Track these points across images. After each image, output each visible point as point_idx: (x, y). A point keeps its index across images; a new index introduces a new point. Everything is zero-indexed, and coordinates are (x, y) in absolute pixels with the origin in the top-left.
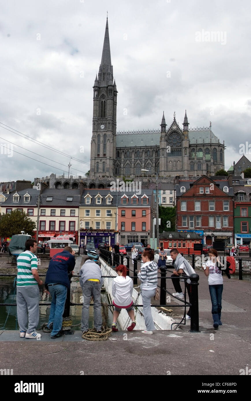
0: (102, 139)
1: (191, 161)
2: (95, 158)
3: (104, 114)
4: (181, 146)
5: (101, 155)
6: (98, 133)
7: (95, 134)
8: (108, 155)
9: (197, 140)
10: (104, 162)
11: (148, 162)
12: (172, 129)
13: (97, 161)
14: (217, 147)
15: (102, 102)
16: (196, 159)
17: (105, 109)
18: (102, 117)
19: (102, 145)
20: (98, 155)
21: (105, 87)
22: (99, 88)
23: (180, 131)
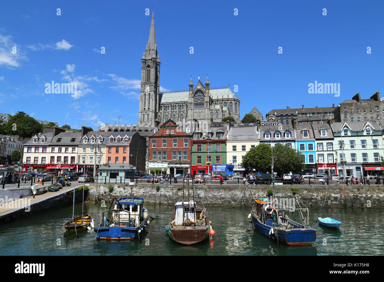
0: (147, 97)
1: (211, 112)
2: (142, 111)
3: (150, 79)
4: (204, 101)
5: (147, 109)
6: (145, 93)
7: (142, 94)
8: (151, 109)
9: (218, 96)
10: (148, 114)
11: (181, 113)
12: (197, 88)
13: (143, 113)
14: (233, 102)
15: (148, 70)
16: (214, 110)
17: (150, 76)
18: (147, 81)
19: (147, 102)
20: (145, 109)
21: (150, 59)
22: (146, 60)
23: (203, 91)
